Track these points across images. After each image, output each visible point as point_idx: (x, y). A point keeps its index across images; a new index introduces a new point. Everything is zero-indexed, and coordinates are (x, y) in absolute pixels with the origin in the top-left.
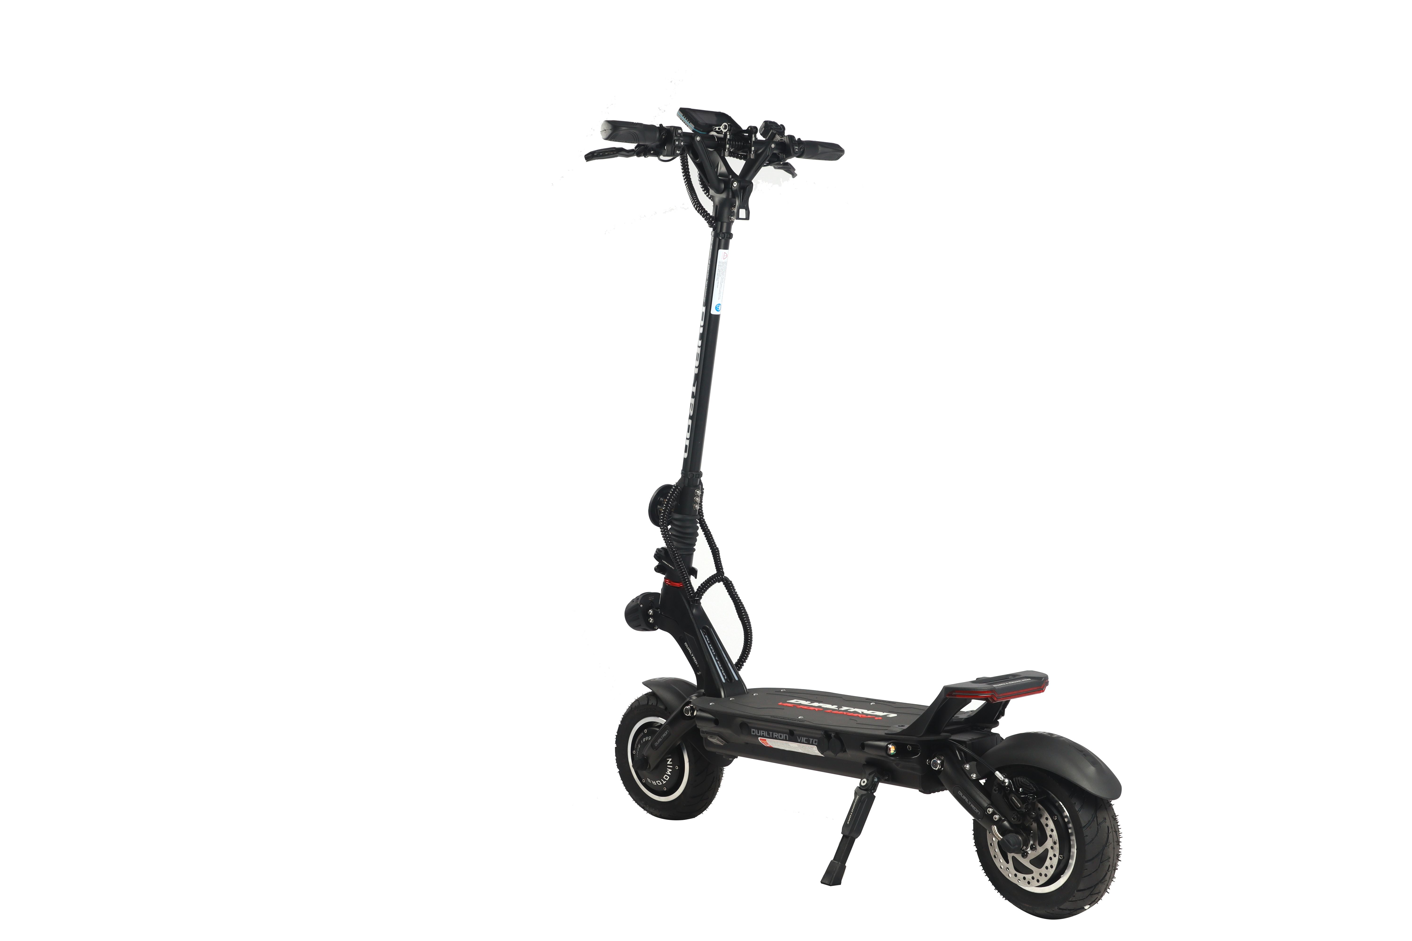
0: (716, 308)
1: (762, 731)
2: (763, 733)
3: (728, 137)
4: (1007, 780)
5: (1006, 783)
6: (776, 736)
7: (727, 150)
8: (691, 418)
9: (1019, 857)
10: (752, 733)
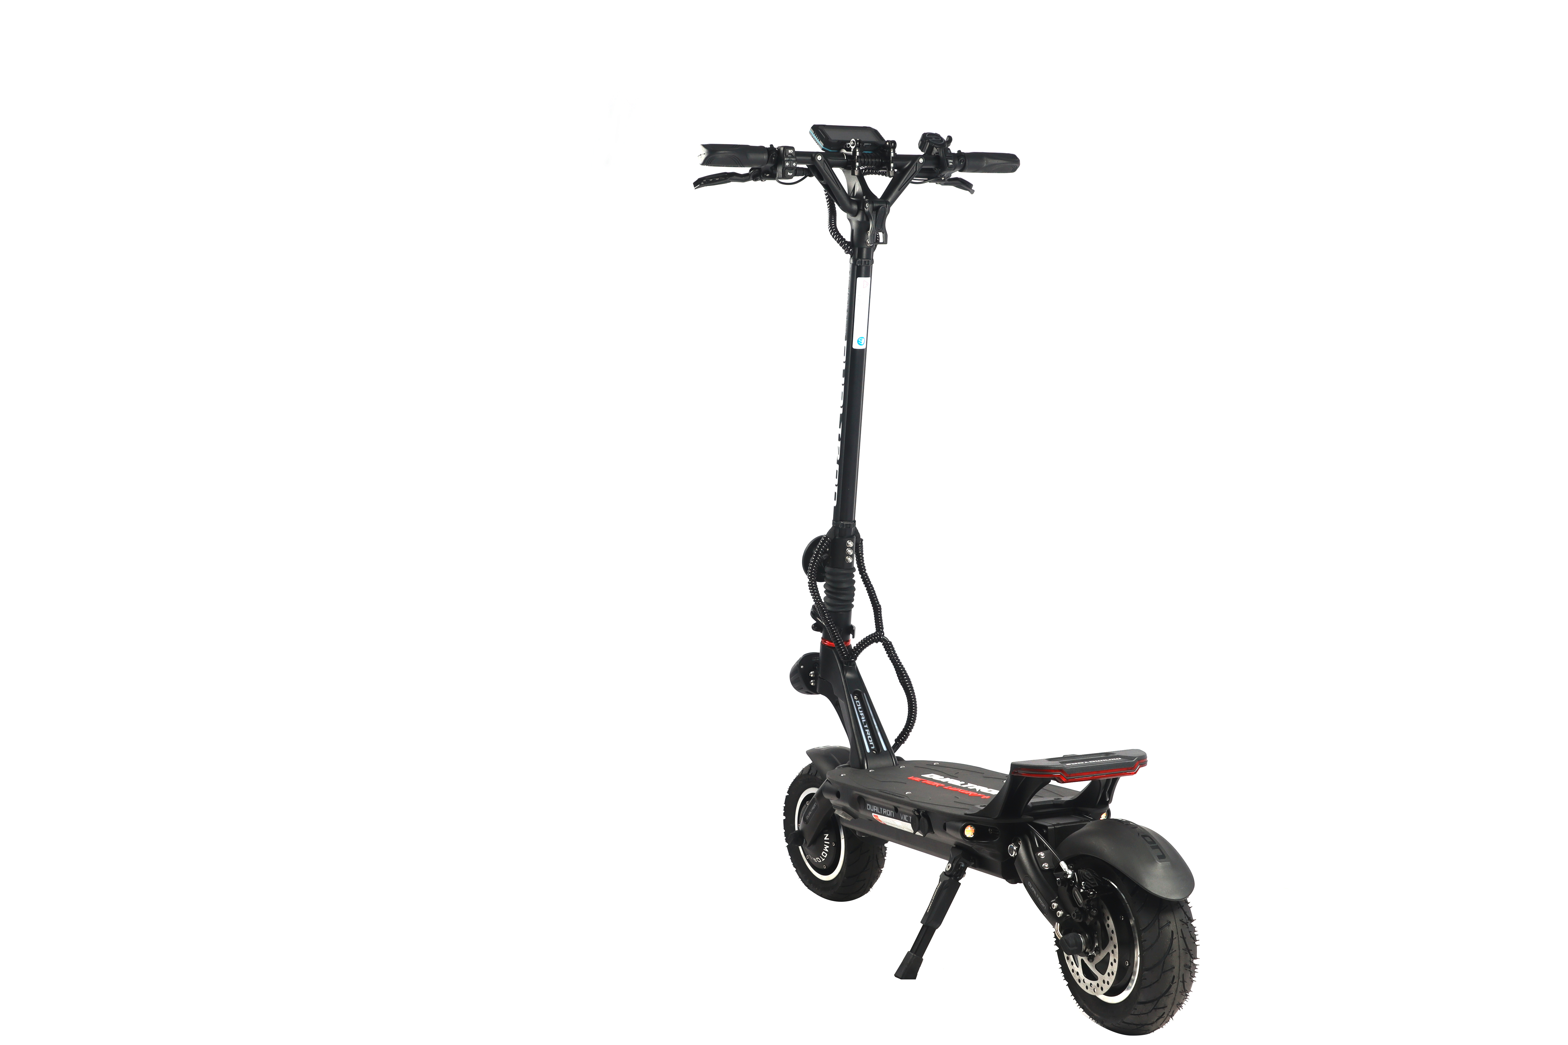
0: (858, 341)
1: (875, 807)
2: (875, 808)
3: (858, 154)
4: (1070, 872)
5: (1068, 874)
6: (885, 812)
7: (857, 169)
8: (839, 462)
9: (1086, 961)
10: (868, 809)
